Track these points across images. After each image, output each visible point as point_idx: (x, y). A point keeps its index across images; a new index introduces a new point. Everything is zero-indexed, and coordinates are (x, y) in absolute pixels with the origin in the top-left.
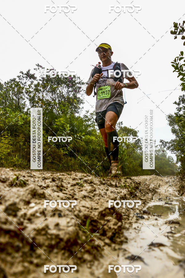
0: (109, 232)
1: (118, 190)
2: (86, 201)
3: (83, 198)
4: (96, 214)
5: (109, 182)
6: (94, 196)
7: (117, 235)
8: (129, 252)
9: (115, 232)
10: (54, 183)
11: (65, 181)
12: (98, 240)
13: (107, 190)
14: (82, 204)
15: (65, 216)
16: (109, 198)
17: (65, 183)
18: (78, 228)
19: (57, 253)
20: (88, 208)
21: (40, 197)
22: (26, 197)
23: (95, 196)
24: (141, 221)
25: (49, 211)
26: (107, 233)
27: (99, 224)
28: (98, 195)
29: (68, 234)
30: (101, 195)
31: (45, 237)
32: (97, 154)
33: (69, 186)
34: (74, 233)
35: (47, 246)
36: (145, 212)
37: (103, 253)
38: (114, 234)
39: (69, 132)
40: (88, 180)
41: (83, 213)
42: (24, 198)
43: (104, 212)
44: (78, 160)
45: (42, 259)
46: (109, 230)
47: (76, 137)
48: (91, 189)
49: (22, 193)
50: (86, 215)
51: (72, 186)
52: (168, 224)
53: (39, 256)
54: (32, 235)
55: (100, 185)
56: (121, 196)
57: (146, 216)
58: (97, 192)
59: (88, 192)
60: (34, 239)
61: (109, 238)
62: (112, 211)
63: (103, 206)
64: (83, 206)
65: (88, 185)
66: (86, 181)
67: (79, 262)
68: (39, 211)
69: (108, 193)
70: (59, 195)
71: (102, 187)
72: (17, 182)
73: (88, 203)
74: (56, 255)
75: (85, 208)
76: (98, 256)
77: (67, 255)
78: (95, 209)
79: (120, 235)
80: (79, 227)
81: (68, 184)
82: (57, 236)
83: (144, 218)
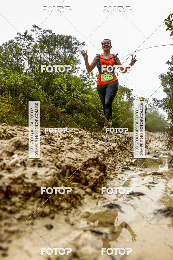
0: (91, 181)
1: (108, 144)
2: (72, 153)
3: (69, 150)
4: (80, 164)
5: (100, 137)
6: (81, 149)
7: (98, 185)
8: (108, 201)
9: (96, 182)
10: (43, 136)
11: (56, 135)
12: (79, 189)
13: (96, 143)
14: (68, 155)
15: (44, 166)
16: (97, 150)
17: (55, 136)
18: (56, 178)
19: (33, 201)
20: (73, 159)
21: (24, 149)
22: (9, 149)
23: (83, 149)
24: (126, 172)
25: (29, 161)
26: (89, 182)
27: (82, 174)
28: (86, 147)
29: (46, 183)
30: (89, 147)
31: (21, 186)
32: (93, 112)
33: (59, 139)
34: (51, 182)
35: (22, 195)
36: (132, 164)
37: (82, 201)
38: (95, 184)
39: (66, 91)
40: (79, 134)
41: (66, 163)
42: (8, 150)
43: (87, 163)
44: (75, 117)
45: (17, 207)
46: (91, 180)
47: (73, 95)
48: (79, 142)
49: (6, 145)
50: (69, 165)
51: (62, 139)
52: (151, 175)
53: (14, 204)
54: (7, 184)
55: (90, 139)
56: (109, 149)
57: (132, 168)
58: (85, 145)
59: (77, 145)
60: (8, 187)
61: (91, 187)
62: (95, 162)
63: (87, 157)
64: (69, 158)
65: (79, 138)
66: (77, 135)
67: (55, 209)
68: (19, 161)
69: (97, 146)
70: (46, 147)
71: (92, 140)
72: (4, 135)
73: (74, 155)
74: (32, 203)
75: (70, 159)
76: (76, 204)
77: (43, 203)
78: (80, 160)
79: (101, 185)
80: (59, 176)
81: (58, 137)
82: (34, 185)
83: (130, 169)
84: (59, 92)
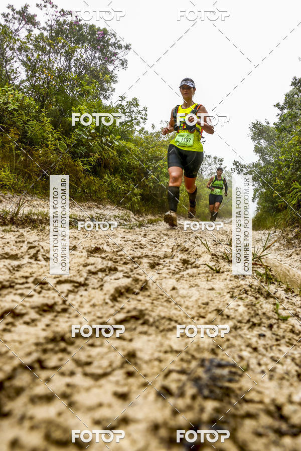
32: (135, 174)
39: (93, 131)
44: (104, 182)
47: (104, 141)
84: (81, 132)
